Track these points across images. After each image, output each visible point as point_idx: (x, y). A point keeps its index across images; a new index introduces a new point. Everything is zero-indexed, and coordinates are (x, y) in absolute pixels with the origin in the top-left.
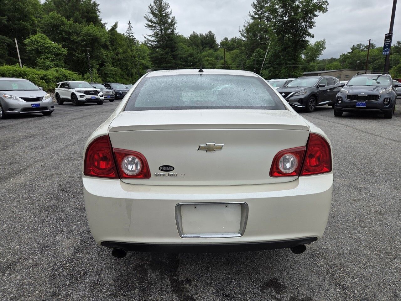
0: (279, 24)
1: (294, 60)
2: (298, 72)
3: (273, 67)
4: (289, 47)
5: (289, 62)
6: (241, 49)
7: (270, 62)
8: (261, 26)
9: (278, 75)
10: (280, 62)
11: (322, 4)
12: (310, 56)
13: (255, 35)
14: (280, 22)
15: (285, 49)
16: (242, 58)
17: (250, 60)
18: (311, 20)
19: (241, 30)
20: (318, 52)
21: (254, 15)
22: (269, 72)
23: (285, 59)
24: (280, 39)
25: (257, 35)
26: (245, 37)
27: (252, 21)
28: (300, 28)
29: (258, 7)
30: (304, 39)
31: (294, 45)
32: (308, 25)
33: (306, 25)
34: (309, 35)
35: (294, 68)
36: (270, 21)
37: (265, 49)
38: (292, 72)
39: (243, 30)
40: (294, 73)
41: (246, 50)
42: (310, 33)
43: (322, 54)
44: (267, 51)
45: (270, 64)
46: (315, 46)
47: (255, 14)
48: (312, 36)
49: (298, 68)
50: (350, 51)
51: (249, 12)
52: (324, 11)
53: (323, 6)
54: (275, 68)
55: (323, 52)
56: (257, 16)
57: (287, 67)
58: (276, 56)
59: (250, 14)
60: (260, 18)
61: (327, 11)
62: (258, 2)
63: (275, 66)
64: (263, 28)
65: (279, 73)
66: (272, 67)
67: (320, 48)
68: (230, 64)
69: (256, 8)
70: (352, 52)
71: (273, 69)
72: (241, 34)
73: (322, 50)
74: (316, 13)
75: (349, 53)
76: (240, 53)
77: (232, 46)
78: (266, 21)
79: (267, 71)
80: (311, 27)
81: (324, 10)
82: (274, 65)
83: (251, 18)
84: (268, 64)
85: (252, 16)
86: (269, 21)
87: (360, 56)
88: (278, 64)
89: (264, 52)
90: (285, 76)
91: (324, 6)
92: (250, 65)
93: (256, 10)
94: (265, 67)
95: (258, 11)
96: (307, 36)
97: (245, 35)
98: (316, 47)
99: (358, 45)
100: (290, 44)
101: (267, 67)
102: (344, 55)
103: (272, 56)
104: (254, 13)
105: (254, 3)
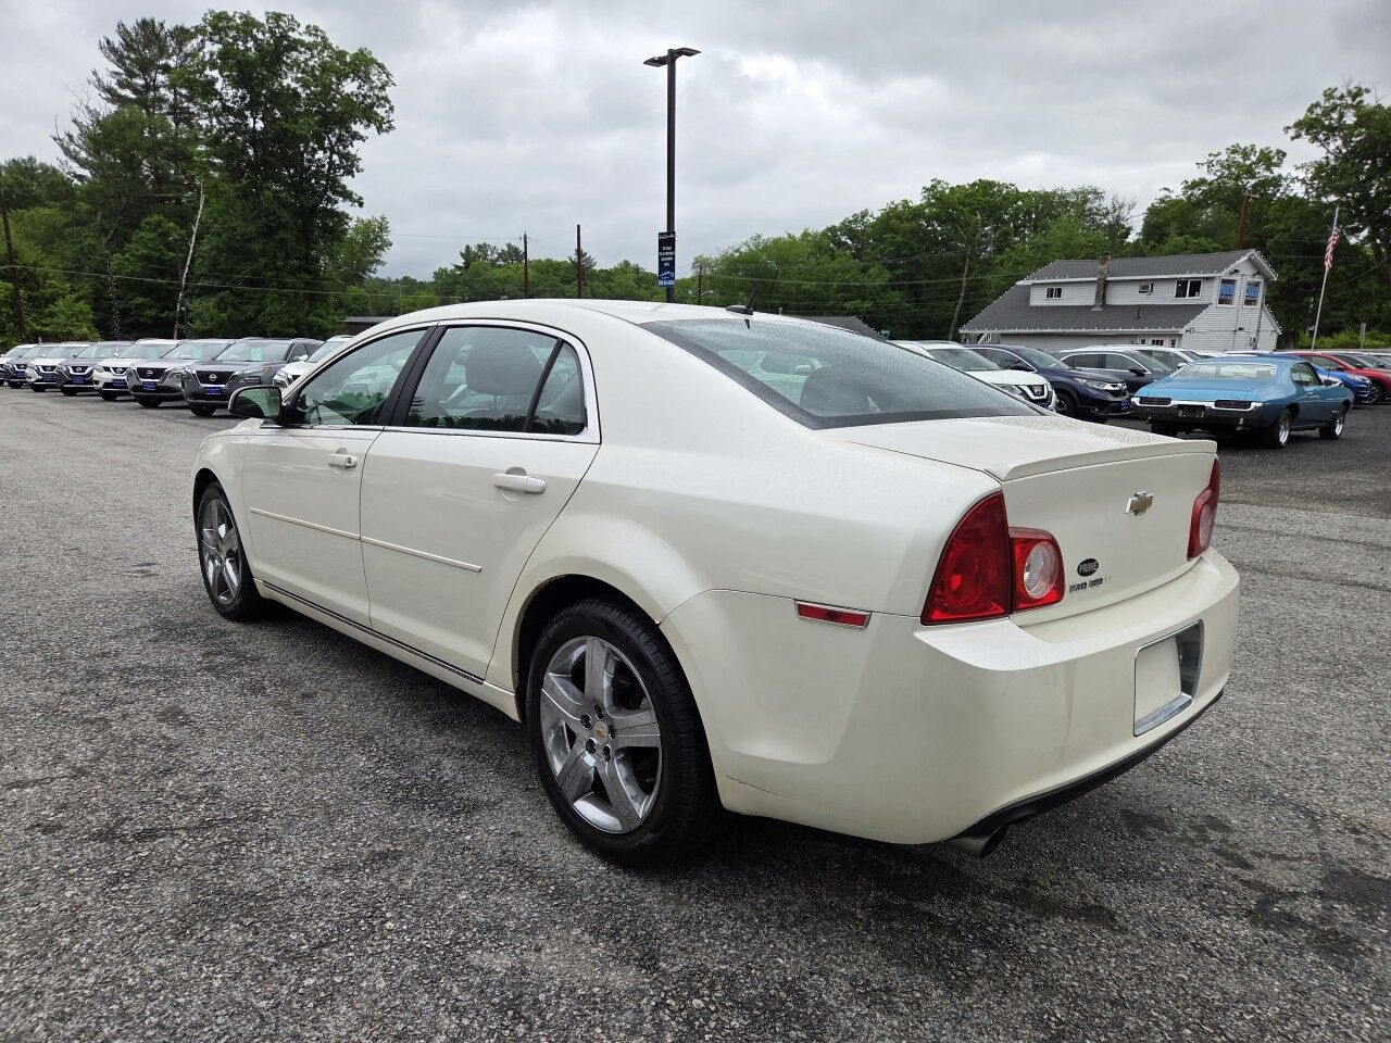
0: (233, 138)
1: (308, 271)
2: (328, 314)
3: (230, 289)
4: (282, 226)
5: (290, 279)
6: (73, 210)
7: (214, 270)
8: (153, 133)
9: (255, 319)
10: (257, 274)
11: (373, 105)
12: (346, 263)
13: (132, 165)
14: (238, 133)
15: (269, 232)
16: (87, 242)
17: (123, 254)
18: (345, 147)
19: (62, 136)
20: (370, 255)
21: (116, 87)
22: (217, 306)
23: (277, 268)
24: (244, 195)
25: (140, 163)
26: (83, 164)
27: (113, 108)
28: (313, 168)
29: (128, 62)
30: (329, 206)
31: (300, 222)
32: (338, 162)
33: (331, 163)
34: (347, 195)
35: (312, 298)
36: (188, 121)
37: (184, 220)
38: (307, 314)
39: (70, 137)
40: (312, 318)
41: (100, 214)
42: (349, 188)
43: (383, 263)
44: (195, 230)
45: (217, 277)
46: (357, 235)
47: (121, 84)
48: (355, 201)
49: (324, 299)
50: (461, 262)
51: (95, 73)
52: (381, 126)
53: (375, 108)
54: (240, 295)
55: (385, 256)
56: (128, 93)
57: (287, 296)
58: (237, 250)
59: (99, 80)
60: (142, 102)
61: (391, 127)
62: (127, 43)
63: (241, 288)
64: (164, 142)
65: (258, 312)
66: (226, 289)
67: (372, 241)
68: (35, 264)
69: (120, 61)
70: (467, 265)
71: (231, 297)
72: (67, 151)
73: (381, 248)
74: (357, 127)
75: (458, 267)
76: (67, 225)
77: (18, 191)
78: (170, 119)
79: (211, 302)
80: (349, 172)
81: (383, 126)
82: (236, 282)
83: (103, 95)
84: (207, 277)
85: (109, 90)
86: (181, 120)
87: (490, 282)
88: (249, 282)
89: (183, 232)
90: (282, 326)
91: (381, 111)
92: (127, 274)
93: (122, 71)
94: (197, 286)
95: (131, 74)
96: (341, 199)
97: (83, 155)
98: (359, 238)
99: (479, 246)
100: (285, 216)
101: (203, 288)
102: (443, 271)
103: (221, 251)
104: (115, 81)
105: (108, 42)
